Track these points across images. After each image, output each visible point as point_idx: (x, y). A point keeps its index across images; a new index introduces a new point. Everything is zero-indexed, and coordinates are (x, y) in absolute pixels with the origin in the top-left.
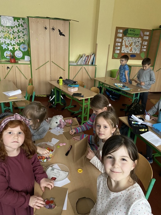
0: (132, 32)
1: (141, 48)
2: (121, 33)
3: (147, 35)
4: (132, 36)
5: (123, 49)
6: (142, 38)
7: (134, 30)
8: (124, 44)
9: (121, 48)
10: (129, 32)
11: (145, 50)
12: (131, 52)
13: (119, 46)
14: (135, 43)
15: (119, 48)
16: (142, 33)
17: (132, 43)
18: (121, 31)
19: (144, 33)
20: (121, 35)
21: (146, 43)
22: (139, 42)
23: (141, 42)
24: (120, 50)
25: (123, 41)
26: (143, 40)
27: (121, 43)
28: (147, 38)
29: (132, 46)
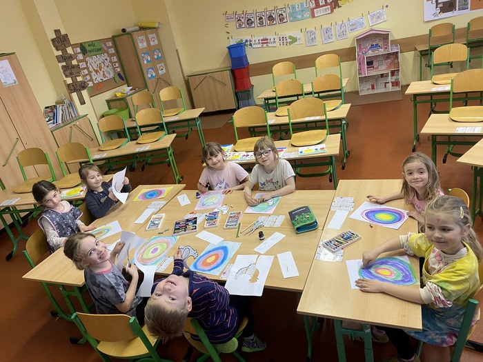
0: (91, 48)
1: (114, 68)
2: (79, 53)
3: (110, 47)
4: (95, 53)
5: (94, 78)
6: (108, 53)
7: (92, 44)
8: (91, 69)
9: (91, 76)
10: (88, 48)
11: (119, 70)
12: (106, 79)
13: (86, 75)
14: (104, 62)
15: (88, 78)
16: (104, 46)
17: (100, 64)
18: (79, 50)
19: (106, 45)
20: (81, 57)
21: (115, 59)
22: (106, 59)
23: (108, 58)
24: (91, 80)
25: (88, 64)
26: (110, 55)
27: (87, 68)
28: (112, 51)
29: (102, 70)
